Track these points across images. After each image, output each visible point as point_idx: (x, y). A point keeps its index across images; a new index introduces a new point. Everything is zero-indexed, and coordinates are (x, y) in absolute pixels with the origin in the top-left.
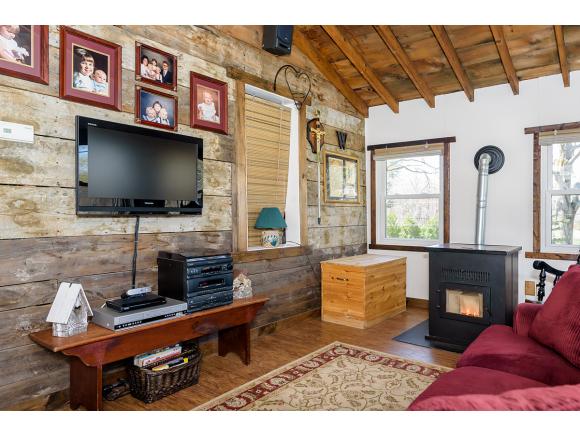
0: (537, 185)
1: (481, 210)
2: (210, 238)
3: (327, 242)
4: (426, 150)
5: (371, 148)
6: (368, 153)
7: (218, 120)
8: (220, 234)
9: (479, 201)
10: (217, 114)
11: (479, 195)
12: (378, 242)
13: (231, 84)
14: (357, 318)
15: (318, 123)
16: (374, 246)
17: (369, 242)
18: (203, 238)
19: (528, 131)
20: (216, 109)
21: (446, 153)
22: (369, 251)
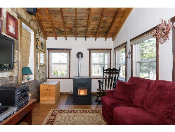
0: (90, 62)
1: (79, 68)
2: (11, 79)
3: (39, 78)
4: (65, 51)
5: (48, 49)
6: (47, 51)
7: (14, 33)
8: (14, 77)
9: (79, 65)
10: (14, 31)
11: (79, 64)
12: (50, 77)
13: (19, 20)
14: (52, 101)
15: (38, 40)
16: (49, 78)
17: (47, 77)
18: (9, 79)
19: (88, 49)
20: (14, 29)
21: (70, 53)
22: (47, 80)
